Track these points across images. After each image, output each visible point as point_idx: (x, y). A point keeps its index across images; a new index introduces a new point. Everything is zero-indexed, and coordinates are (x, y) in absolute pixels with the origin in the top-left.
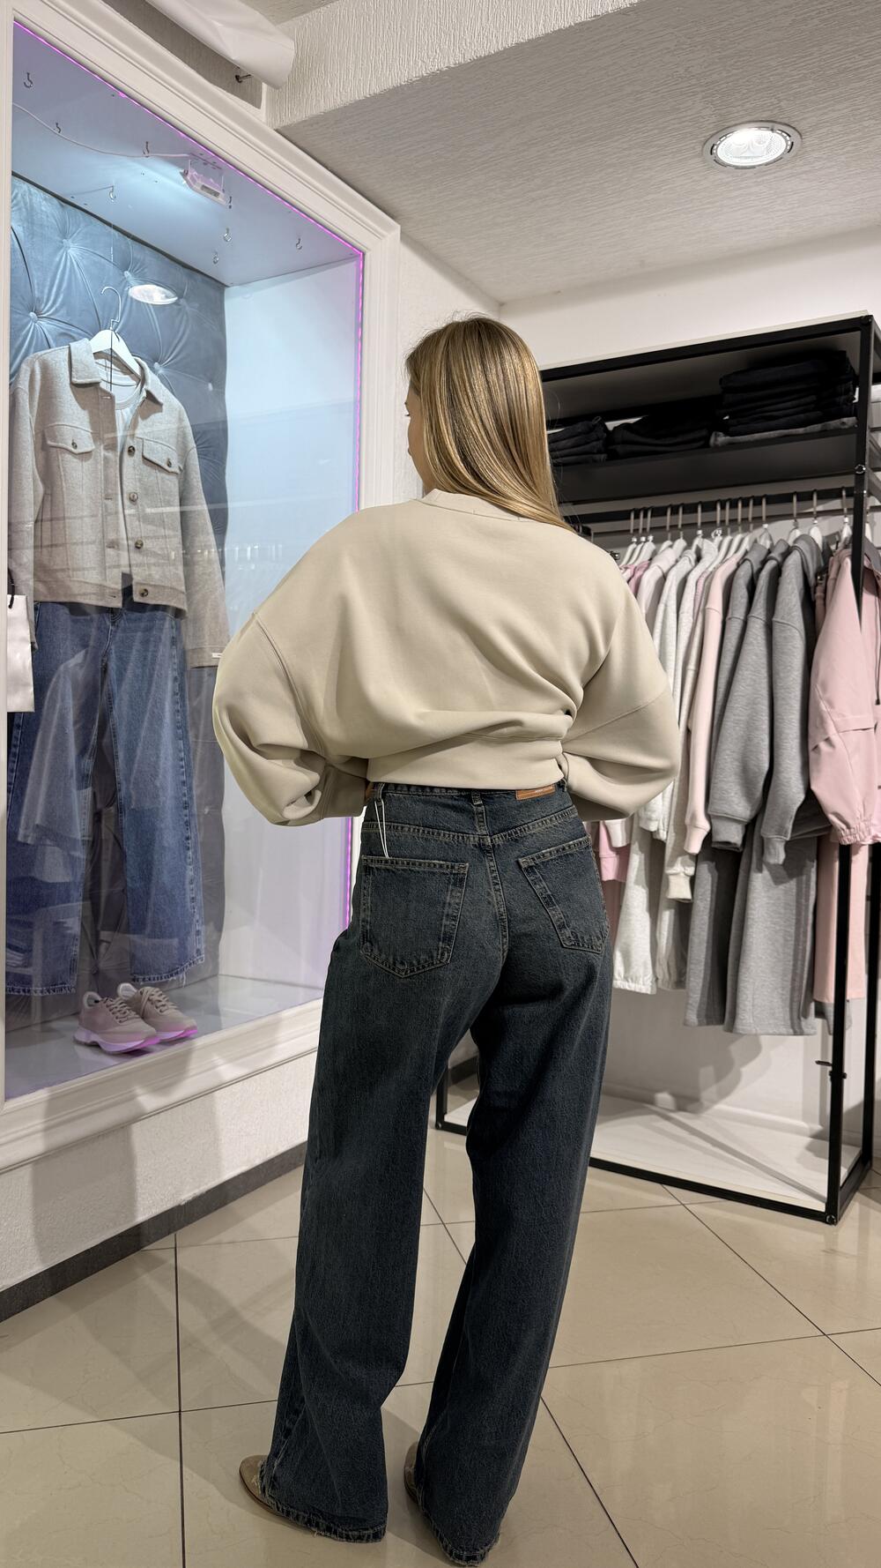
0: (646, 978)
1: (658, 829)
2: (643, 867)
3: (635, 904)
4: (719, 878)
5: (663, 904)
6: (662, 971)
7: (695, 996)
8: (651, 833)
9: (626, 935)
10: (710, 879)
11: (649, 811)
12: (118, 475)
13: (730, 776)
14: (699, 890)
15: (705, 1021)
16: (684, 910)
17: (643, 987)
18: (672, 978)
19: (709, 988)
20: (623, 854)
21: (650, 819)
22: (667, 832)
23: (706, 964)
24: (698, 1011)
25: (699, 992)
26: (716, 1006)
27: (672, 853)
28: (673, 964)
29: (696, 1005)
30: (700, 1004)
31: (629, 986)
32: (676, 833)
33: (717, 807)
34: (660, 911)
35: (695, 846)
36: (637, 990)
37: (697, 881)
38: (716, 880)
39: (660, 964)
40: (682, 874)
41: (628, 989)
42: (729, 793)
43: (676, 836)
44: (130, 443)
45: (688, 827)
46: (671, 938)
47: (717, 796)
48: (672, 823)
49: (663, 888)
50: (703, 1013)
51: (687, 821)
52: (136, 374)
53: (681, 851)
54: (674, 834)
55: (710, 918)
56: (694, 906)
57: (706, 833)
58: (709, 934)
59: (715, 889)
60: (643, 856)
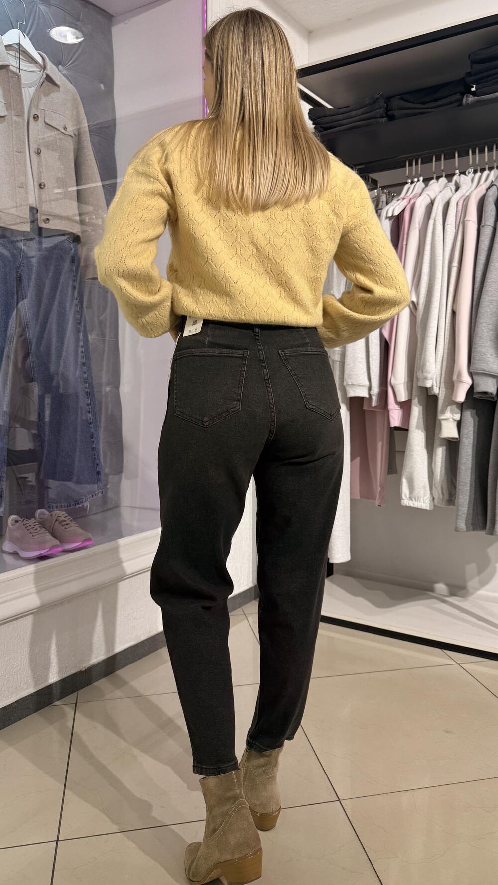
0: (425, 498)
1: (432, 386)
2: (421, 416)
3: (416, 443)
4: (479, 421)
5: (437, 442)
6: (437, 493)
7: (464, 509)
8: (427, 389)
9: (410, 466)
10: (472, 422)
11: (426, 372)
12: (26, 135)
13: (487, 342)
14: (464, 431)
15: (471, 528)
16: (453, 446)
17: (422, 504)
18: (445, 497)
19: (474, 503)
20: (406, 407)
21: (426, 379)
22: (439, 388)
23: (471, 485)
24: (466, 521)
25: (467, 506)
26: (479, 517)
27: (443, 404)
28: (445, 487)
29: (464, 516)
30: (467, 514)
31: (413, 504)
32: (445, 388)
33: (477, 366)
34: (435, 447)
35: (461, 397)
36: (419, 507)
37: (463, 424)
38: (477, 424)
39: (435, 487)
40: (451, 419)
41: (412, 506)
42: (486, 355)
43: (446, 391)
44: (34, 112)
45: (455, 383)
46: (443, 467)
47: (477, 358)
48: (442, 380)
49: (437, 431)
50: (470, 521)
51: (455, 378)
52: (39, 64)
53: (450, 401)
54: (444, 389)
55: (473, 451)
56: (461, 443)
57: (469, 387)
58: (472, 463)
59: (476, 430)
60: (421, 408)
